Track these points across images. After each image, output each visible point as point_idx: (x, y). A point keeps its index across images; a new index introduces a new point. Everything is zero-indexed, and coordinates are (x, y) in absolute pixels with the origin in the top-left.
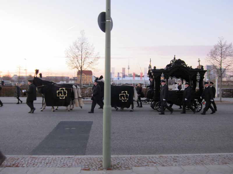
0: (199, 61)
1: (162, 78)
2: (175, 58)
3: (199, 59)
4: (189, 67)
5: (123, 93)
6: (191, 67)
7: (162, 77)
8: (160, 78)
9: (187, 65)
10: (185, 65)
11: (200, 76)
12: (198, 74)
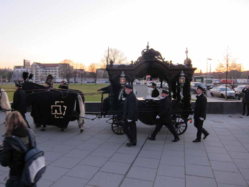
0: (187, 52)
1: (122, 81)
2: (148, 47)
3: (187, 48)
4: (167, 62)
5: (58, 104)
6: (171, 62)
7: (122, 78)
8: (119, 80)
9: (164, 58)
10: (161, 58)
11: (184, 78)
12: (183, 74)
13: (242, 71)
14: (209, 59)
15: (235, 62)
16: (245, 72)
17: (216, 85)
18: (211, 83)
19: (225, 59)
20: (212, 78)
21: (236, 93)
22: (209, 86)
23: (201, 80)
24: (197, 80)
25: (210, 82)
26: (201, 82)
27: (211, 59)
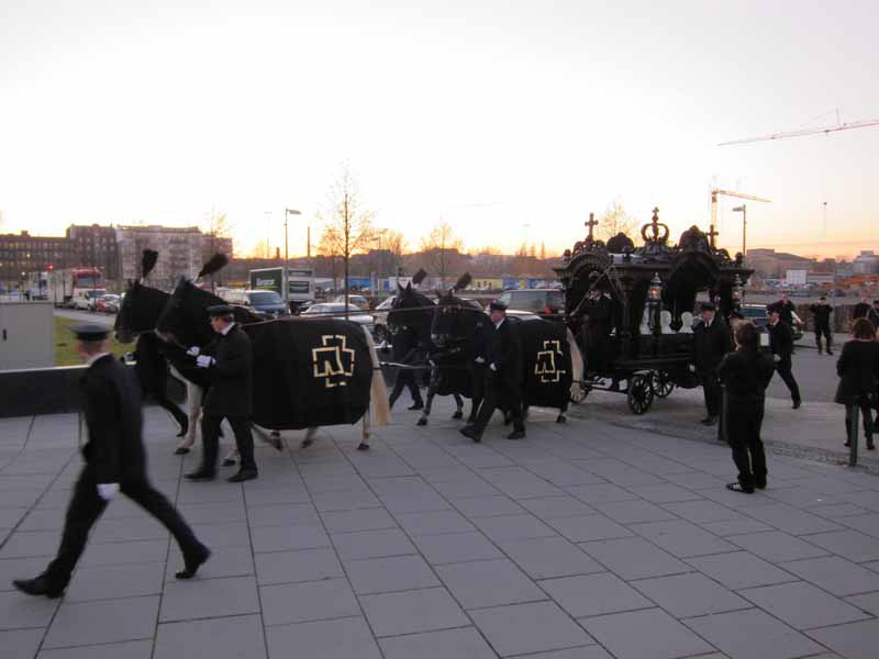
1: (654, 293)
7: (652, 287)
13: (402, 253)
14: (292, 212)
15: (369, 222)
16: (410, 256)
17: (321, 296)
18: (307, 291)
19: (341, 212)
20: (309, 274)
21: (377, 322)
22: (300, 303)
23: (272, 281)
24: (259, 282)
25: (304, 288)
26: (270, 289)
27: (298, 213)
